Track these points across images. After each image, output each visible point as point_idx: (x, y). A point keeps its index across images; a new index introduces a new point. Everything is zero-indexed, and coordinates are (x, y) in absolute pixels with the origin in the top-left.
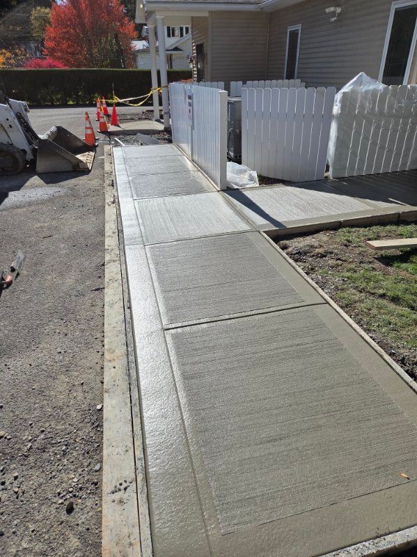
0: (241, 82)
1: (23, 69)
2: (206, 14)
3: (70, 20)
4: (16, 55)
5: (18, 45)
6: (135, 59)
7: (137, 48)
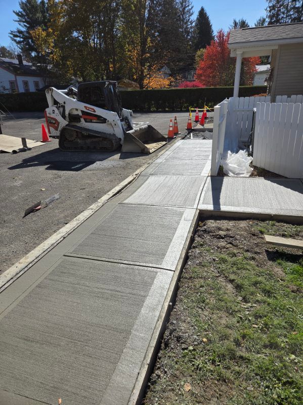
0: (286, 96)
1: (178, 88)
2: (276, 47)
3: (216, 55)
4: (176, 79)
5: (178, 73)
6: (253, 79)
7: (259, 70)
